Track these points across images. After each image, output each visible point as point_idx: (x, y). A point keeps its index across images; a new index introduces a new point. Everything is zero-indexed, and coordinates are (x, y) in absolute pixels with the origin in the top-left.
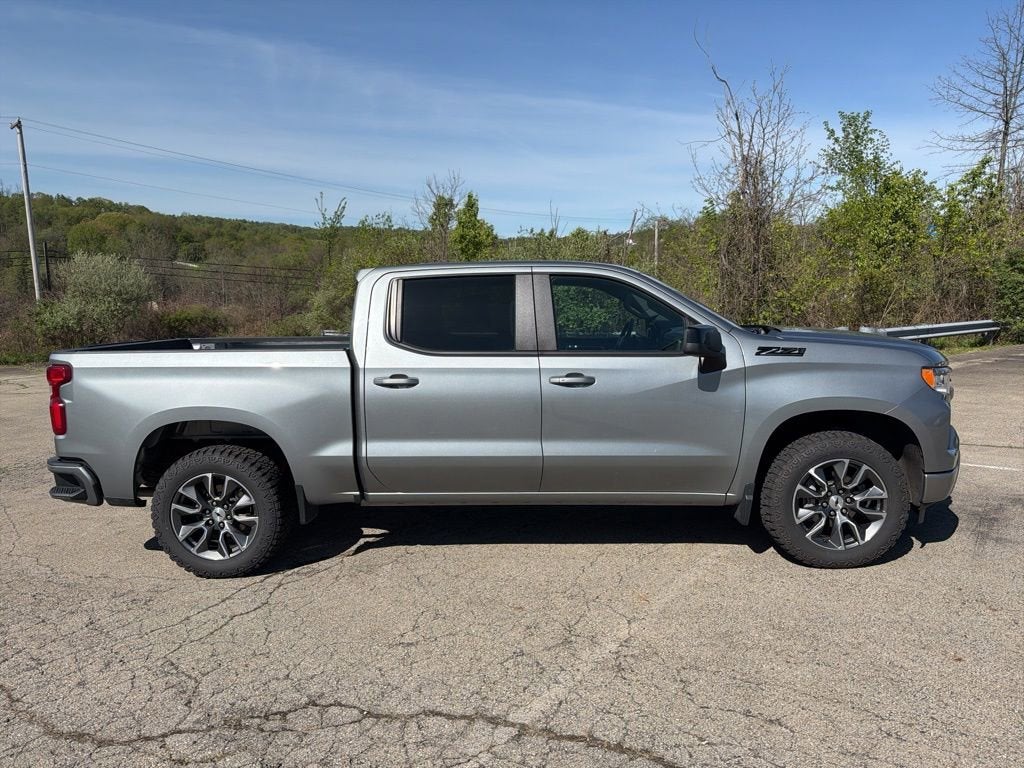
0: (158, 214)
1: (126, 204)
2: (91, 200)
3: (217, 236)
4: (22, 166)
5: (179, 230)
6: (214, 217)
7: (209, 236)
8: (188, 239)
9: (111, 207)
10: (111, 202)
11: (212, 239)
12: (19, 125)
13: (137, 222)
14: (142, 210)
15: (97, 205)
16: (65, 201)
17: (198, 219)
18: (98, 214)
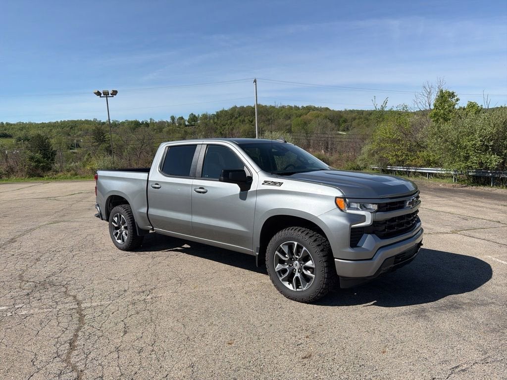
0: (333, 110)
1: (321, 107)
2: (307, 107)
3: (359, 119)
4: (255, 98)
5: (341, 117)
6: (360, 110)
7: (354, 119)
8: (345, 121)
9: (315, 109)
10: (314, 107)
11: (356, 121)
12: (255, 81)
13: (324, 115)
14: (327, 109)
15: (309, 109)
16: (297, 108)
17: (352, 112)
18: (308, 112)
